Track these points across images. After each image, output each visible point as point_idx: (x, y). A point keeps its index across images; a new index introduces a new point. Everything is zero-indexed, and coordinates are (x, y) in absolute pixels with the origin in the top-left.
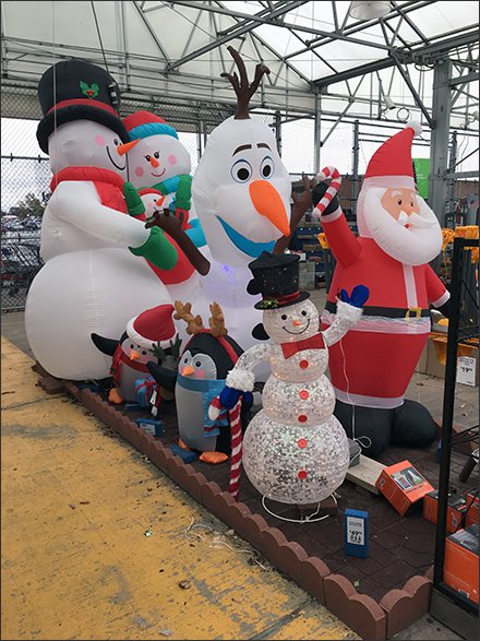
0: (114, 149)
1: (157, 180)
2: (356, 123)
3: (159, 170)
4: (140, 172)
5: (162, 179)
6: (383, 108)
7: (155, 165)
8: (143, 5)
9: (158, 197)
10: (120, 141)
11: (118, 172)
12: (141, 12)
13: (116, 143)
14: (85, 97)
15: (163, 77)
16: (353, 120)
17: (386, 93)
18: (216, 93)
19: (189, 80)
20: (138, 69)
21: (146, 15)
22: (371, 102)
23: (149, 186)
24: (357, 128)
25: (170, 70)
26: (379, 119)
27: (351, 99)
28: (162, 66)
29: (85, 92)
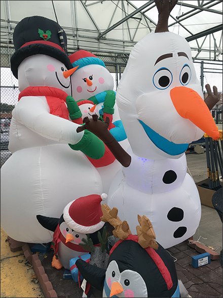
0: (61, 74)
1: (91, 95)
2: (202, 63)
3: (93, 88)
4: (79, 89)
5: (95, 93)
6: (217, 54)
7: (90, 84)
8: (86, 2)
9: (91, 106)
10: (65, 69)
11: (64, 89)
12: (85, 6)
13: (63, 70)
14: (42, 39)
15: (97, 41)
16: (200, 61)
17: (218, 46)
18: (126, 49)
19: (111, 42)
20: (83, 37)
21: (87, 8)
22: (210, 51)
23: (86, 98)
24: (202, 66)
25: (101, 37)
26: (215, 60)
27: (199, 50)
28: (96, 35)
29: (41, 36)
